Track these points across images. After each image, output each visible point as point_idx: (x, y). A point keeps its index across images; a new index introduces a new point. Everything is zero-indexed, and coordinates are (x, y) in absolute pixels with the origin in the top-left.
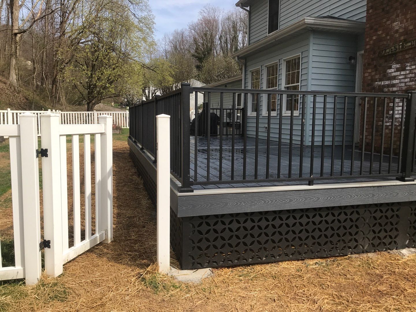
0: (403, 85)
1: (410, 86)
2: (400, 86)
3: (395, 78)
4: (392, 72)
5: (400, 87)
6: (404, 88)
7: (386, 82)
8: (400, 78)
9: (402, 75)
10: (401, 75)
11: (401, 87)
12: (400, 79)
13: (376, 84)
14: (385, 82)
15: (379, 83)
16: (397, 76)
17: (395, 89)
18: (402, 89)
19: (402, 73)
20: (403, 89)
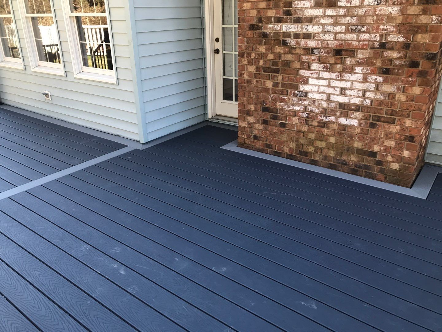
0: (330, 37)
1: (345, 41)
2: (324, 38)
3: (310, 20)
4: (307, 8)
5: (324, 40)
6: (333, 44)
7: (292, 26)
8: (323, 21)
9: (328, 16)
10: (325, 16)
11: (326, 42)
12: (322, 24)
13: (270, 28)
14: (289, 25)
15: (277, 27)
16: (317, 17)
17: (311, 43)
18: (328, 44)
19: (330, 12)
20: (330, 46)
